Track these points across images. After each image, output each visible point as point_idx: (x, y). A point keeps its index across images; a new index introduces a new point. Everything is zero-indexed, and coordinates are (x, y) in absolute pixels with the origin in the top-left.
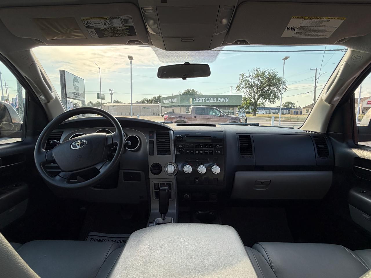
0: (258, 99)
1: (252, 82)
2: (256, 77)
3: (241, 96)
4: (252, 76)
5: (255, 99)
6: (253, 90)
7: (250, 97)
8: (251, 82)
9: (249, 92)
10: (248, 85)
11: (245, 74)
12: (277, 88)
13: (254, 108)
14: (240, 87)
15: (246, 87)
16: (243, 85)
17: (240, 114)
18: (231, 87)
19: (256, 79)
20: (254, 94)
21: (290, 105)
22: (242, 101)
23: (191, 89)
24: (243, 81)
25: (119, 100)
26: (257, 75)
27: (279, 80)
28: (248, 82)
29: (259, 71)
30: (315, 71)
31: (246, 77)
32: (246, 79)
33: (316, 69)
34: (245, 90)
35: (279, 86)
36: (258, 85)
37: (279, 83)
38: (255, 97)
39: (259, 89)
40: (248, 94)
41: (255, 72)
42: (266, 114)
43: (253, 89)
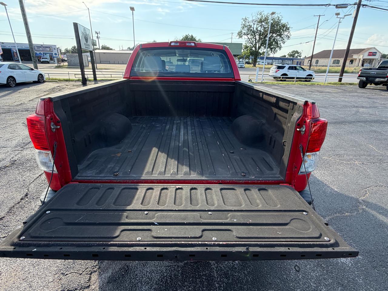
0: (259, 48)
1: (255, 29)
2: (259, 22)
3: (242, 44)
4: (255, 20)
5: (256, 47)
6: (255, 38)
7: (251, 46)
8: (253, 28)
9: (250, 39)
10: (250, 31)
11: (248, 19)
12: (280, 35)
13: (255, 59)
14: (242, 33)
15: (248, 34)
16: (245, 31)
17: (239, 64)
18: (232, 33)
19: (259, 25)
20: (256, 42)
21: (296, 55)
22: (242, 50)
23: (190, 35)
24: (245, 27)
25: (108, 46)
26: (261, 19)
27: (284, 26)
28: (251, 28)
29: (263, 15)
30: (318, 18)
31: (248, 21)
32: (249, 24)
33: (320, 16)
34: (246, 37)
35: (282, 33)
36: (260, 31)
37: (283, 30)
38: (256, 45)
39: (261, 37)
40: (249, 42)
41: (259, 17)
42: (268, 64)
43: (255, 36)
